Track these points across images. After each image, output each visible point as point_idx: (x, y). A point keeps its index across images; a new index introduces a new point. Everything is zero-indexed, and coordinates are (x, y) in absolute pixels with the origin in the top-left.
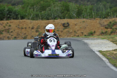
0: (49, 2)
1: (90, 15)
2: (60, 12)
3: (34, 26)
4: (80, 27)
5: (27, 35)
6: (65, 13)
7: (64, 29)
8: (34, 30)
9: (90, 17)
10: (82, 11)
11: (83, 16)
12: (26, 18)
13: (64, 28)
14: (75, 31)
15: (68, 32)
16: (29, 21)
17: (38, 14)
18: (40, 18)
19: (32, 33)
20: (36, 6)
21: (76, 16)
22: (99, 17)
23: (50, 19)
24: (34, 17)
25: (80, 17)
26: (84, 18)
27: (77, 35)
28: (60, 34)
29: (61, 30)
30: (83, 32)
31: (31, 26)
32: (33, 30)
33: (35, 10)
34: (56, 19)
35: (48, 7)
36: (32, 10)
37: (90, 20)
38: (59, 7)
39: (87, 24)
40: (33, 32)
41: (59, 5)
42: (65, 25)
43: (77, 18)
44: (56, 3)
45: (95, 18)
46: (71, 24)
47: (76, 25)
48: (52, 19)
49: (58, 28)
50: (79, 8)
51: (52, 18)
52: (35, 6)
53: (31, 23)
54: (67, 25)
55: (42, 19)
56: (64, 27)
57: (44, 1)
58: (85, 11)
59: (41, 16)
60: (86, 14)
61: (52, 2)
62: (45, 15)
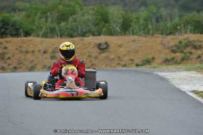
0: (73, 7)
1: (144, 29)
2: (93, 24)
3: (48, 49)
4: (128, 49)
5: (37, 64)
6: (101, 25)
7: (100, 53)
8: (48, 55)
9: (144, 33)
10: (131, 21)
12: (33, 34)
13: (99, 51)
14: (119, 57)
15: (107, 58)
16: (39, 40)
17: (55, 28)
18: (57, 35)
19: (45, 61)
20: (51, 14)
21: (119, 30)
22: (160, 32)
23: (75, 37)
24: (47, 33)
25: (127, 32)
26: (133, 34)
27: (123, 63)
28: (94, 62)
29: (94, 55)
30: (132, 58)
31: (42, 48)
32: (45, 56)
33: (49, 20)
34: (86, 37)
35: (71, 15)
36: (44, 20)
37: (144, 38)
38: (91, 15)
39: (140, 45)
40: (46, 58)
41: (91, 12)
42: (102, 47)
43: (122, 35)
44: (85, 8)
45: (153, 35)
46: (112, 45)
47: (120, 46)
48: (79, 35)
49: (89, 52)
50: (126, 18)
51: (78, 34)
52: (49, 14)
53: (42, 44)
54: (105, 47)
55: (61, 36)
56: (101, 49)
57: (63, 5)
58: (136, 22)
59: (60, 31)
60: (137, 27)
61: (78, 6)
62: (67, 29)
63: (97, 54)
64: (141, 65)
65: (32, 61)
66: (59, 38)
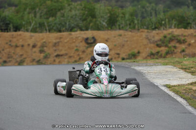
1: (130, 24)
2: (80, 19)
3: (37, 43)
4: (114, 44)
5: (25, 58)
6: (88, 20)
7: (88, 47)
8: (37, 50)
9: (130, 28)
10: (117, 17)
11: (119, 25)
12: (23, 29)
13: (87, 45)
16: (28, 34)
17: (44, 23)
18: (46, 30)
19: (34, 54)
20: (40, 9)
21: (106, 25)
22: (145, 27)
23: (64, 31)
24: (36, 28)
25: (114, 27)
26: (120, 29)
28: (81, 56)
29: (82, 49)
30: (118, 52)
31: (31, 42)
32: (34, 50)
33: (38, 15)
34: (74, 31)
35: (59, 10)
36: (33, 15)
37: (130, 33)
38: (78, 10)
39: (126, 40)
40: (35, 52)
41: (78, 7)
42: (89, 41)
43: (108, 30)
44: (73, 3)
45: (138, 30)
46: (99, 40)
47: (106, 41)
48: (67, 30)
49: (77, 47)
50: (112, 13)
52: (37, 9)
53: (31, 38)
54: (92, 41)
55: (50, 31)
56: (88, 43)
57: (52, 1)
58: (122, 17)
59: (49, 26)
60: (123, 22)
61: (65, 2)
62: (55, 24)
63: (84, 48)
64: (127, 59)
65: (22, 55)
66: (48, 33)
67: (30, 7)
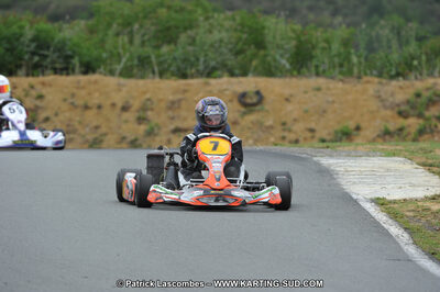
0: (190, 12)
1: (341, 66)
2: (231, 50)
3: (131, 102)
4: (305, 107)
5: (105, 134)
6: (249, 53)
7: (244, 114)
8: (130, 116)
9: (341, 73)
10: (314, 47)
11: (317, 67)
12: (102, 70)
13: (243, 109)
14: (284, 124)
15: (259, 124)
16: (112, 81)
17: (149, 57)
18: (153, 72)
19: (124, 126)
20: (141, 26)
21: (288, 66)
22: (375, 72)
23: (192, 77)
24: (132, 67)
25: (304, 70)
26: (318, 74)
27: (292, 136)
29: (231, 116)
30: (313, 125)
31: (119, 99)
32: (126, 115)
33: (137, 41)
34: (215, 78)
35: (186, 29)
36: (126, 39)
37: (340, 85)
38: (227, 30)
39: (330, 99)
40: (126, 121)
41: (227, 24)
42: (249, 101)
43: (292, 76)
44: (216, 15)
45: (359, 77)
46: (269, 97)
47: (287, 100)
48: (200, 74)
50: (303, 38)
51: (198, 71)
52: (136, 26)
53: (120, 90)
54: (255, 100)
55: (161, 75)
56: (245, 105)
57: (169, 8)
58: (324, 49)
59: (160, 64)
60: (326, 60)
61: (200, 11)
62: (175, 59)
63: (237, 115)
65: (97, 127)
66: (157, 79)
67: (120, 21)
